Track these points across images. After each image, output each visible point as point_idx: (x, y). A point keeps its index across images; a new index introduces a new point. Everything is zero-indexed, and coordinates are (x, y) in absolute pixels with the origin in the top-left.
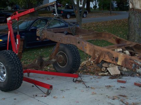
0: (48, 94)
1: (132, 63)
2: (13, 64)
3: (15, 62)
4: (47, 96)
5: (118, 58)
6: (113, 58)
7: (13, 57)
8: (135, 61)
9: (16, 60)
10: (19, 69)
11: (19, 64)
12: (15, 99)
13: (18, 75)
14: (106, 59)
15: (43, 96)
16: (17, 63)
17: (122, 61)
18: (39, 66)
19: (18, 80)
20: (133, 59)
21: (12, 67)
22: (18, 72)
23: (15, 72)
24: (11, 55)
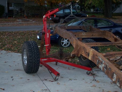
0: (56, 80)
1: (97, 59)
2: (31, 52)
3: (33, 50)
4: (54, 81)
5: (89, 53)
6: (87, 53)
7: (32, 46)
8: (98, 57)
9: (35, 49)
10: (36, 56)
11: (36, 52)
12: (29, 80)
13: (34, 61)
14: (83, 54)
15: (50, 81)
16: (35, 51)
17: (92, 56)
18: (59, 57)
19: (34, 65)
20: (98, 55)
21: (30, 54)
22: (34, 58)
23: (32, 58)
24: (32, 45)
